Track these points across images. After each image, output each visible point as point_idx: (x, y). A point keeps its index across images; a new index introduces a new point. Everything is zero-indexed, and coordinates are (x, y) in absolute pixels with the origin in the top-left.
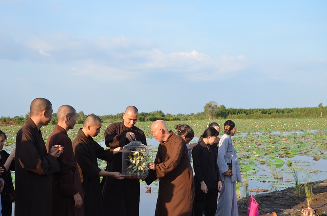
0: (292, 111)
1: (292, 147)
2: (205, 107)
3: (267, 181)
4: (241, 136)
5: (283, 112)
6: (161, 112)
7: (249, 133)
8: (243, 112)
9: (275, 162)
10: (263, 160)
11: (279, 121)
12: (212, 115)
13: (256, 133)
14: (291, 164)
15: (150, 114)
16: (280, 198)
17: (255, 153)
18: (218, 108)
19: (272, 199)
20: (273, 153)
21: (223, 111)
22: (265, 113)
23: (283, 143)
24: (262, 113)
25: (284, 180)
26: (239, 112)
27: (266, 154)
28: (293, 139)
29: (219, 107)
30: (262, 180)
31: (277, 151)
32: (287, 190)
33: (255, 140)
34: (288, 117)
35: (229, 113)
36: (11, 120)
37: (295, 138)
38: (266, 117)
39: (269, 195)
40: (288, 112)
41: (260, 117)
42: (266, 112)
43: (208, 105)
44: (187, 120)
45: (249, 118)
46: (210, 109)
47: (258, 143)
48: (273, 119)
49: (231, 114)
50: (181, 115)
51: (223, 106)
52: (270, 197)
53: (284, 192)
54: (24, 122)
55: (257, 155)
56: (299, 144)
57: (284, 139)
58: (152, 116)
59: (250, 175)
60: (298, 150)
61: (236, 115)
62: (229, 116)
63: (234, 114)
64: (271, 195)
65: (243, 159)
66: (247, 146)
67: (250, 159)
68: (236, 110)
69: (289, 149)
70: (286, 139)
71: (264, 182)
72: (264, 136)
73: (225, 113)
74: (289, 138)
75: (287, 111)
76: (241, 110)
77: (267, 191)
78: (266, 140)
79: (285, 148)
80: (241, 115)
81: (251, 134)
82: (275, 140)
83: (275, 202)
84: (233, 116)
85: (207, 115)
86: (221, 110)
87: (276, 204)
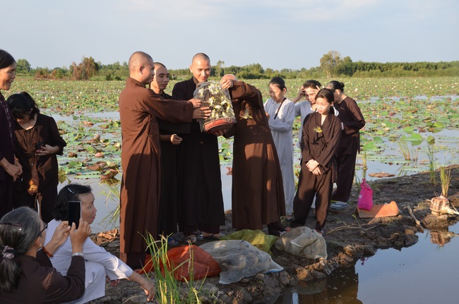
0: (449, 65)
1: (439, 117)
2: (322, 60)
3: (395, 162)
4: (369, 102)
5: (436, 67)
6: (259, 66)
7: (382, 97)
8: (377, 67)
9: (412, 137)
10: (395, 135)
11: (428, 80)
12: (332, 72)
13: (392, 98)
14: (434, 140)
15: (243, 69)
16: (407, 184)
17: (384, 124)
18: (341, 61)
19: (396, 186)
20: (410, 125)
21: (348, 66)
22: (409, 69)
23: (427, 112)
24: (405, 68)
25: (419, 161)
26: (370, 68)
27: (400, 127)
28: (443, 106)
29: (343, 59)
30: (388, 161)
31: (417, 122)
32: (419, 175)
33: (388, 108)
34: (443, 75)
35: (356, 68)
36: (50, 72)
37: (447, 105)
38: (409, 75)
39: (392, 181)
40: (444, 68)
41: (401, 75)
42: (411, 67)
43: (326, 56)
44: (295, 77)
45: (385, 76)
46: (329, 62)
47: (392, 112)
48: (420, 78)
49: (360, 70)
50: (288, 71)
51: (349, 58)
52: (393, 183)
53: (414, 177)
54: (67, 75)
55: (387, 129)
56: (450, 114)
57: (430, 106)
58: (245, 72)
59: (372, 155)
60: (448, 121)
61: (366, 72)
62: (355, 73)
63: (364, 69)
64: (396, 181)
65: (367, 133)
66: (375, 115)
67: (377, 133)
68: (367, 64)
69: (435, 120)
70: (433, 106)
71: (390, 164)
72: (402, 102)
73: (351, 68)
74: (438, 105)
75: (443, 65)
76: (373, 64)
77: (392, 176)
78: (404, 108)
79: (428, 119)
80: (374, 71)
81: (384, 98)
82: (418, 107)
83: (400, 189)
84: (362, 72)
85: (324, 71)
86: (345, 64)
87: (400, 192)
